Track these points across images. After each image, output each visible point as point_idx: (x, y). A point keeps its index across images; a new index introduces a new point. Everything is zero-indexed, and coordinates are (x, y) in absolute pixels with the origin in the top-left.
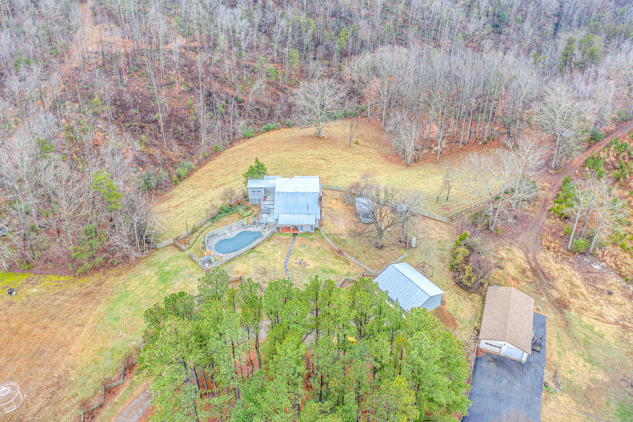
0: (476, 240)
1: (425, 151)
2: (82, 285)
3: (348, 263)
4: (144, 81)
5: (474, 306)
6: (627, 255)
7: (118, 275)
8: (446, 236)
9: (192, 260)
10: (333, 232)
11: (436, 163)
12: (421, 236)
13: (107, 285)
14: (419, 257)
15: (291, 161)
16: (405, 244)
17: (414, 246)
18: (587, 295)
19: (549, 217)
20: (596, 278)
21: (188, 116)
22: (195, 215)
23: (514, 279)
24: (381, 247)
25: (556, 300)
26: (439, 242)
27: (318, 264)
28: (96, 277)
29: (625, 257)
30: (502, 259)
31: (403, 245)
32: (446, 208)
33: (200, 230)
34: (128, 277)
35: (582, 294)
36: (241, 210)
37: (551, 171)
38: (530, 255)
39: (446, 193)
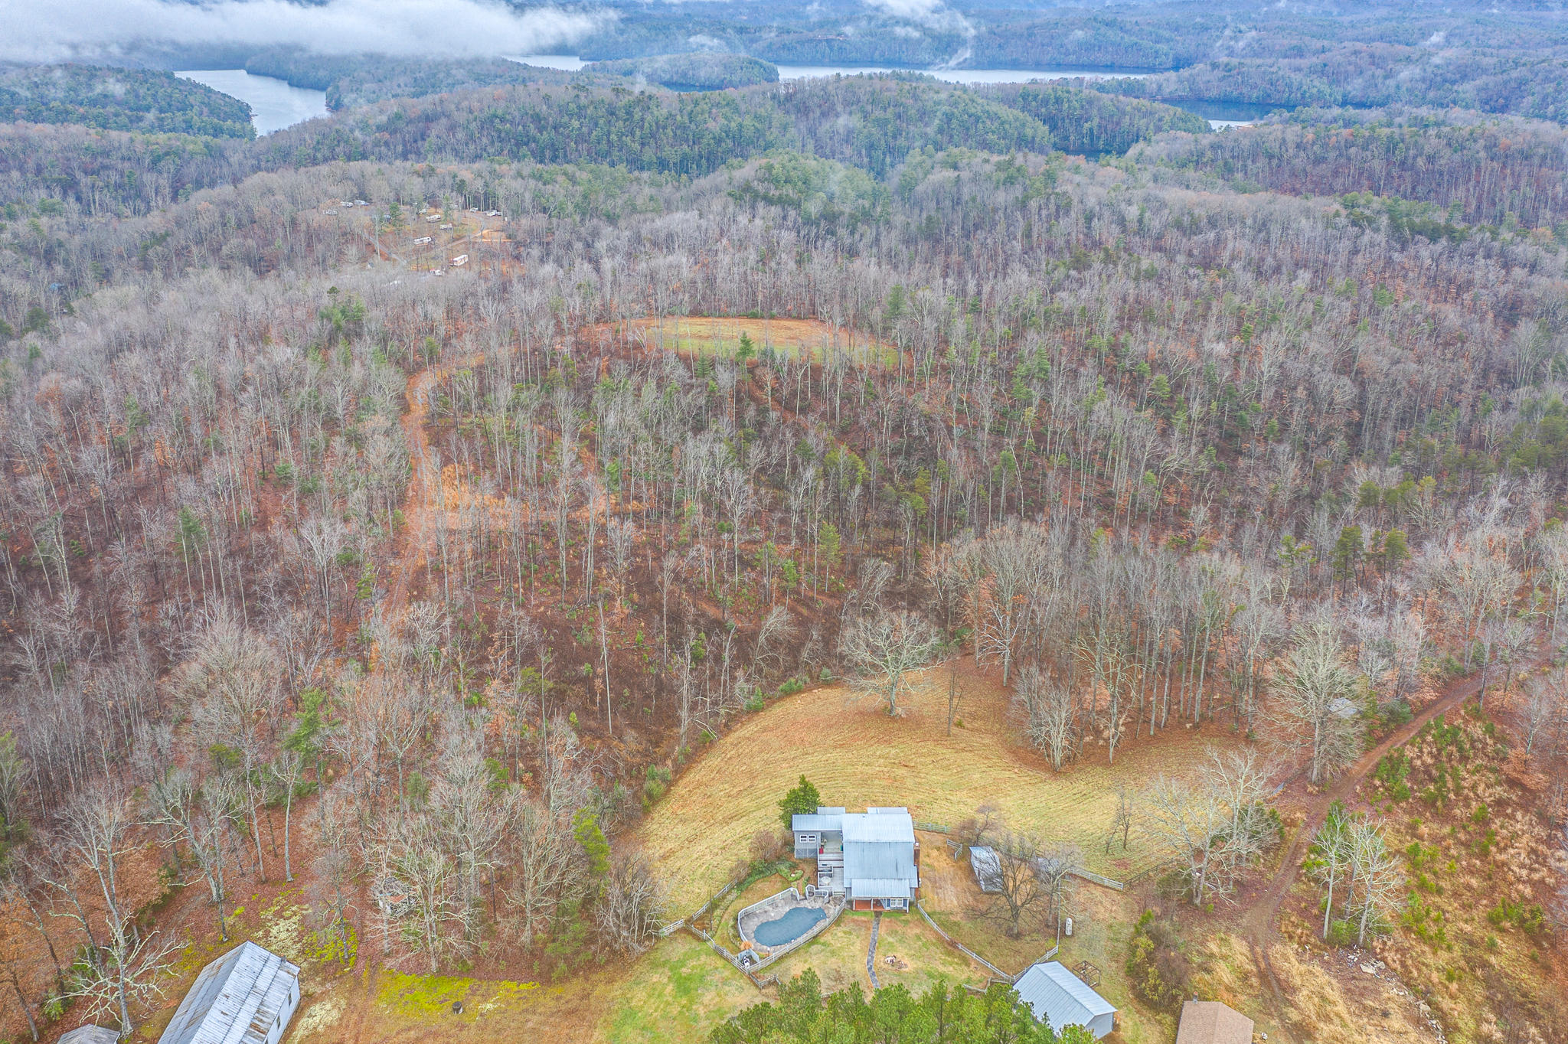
0: (1165, 925)
1: (1087, 739)
2: (558, 998)
3: (966, 962)
4: (553, 593)
5: (1163, 1033)
6: (1426, 948)
7: (610, 981)
8: (1122, 917)
9: (721, 956)
10: (938, 910)
11: (1107, 765)
12: (1079, 917)
13: (597, 998)
14: (1077, 953)
15: (850, 770)
16: (1054, 929)
17: (1069, 933)
18: (1346, 1016)
19: (1297, 880)
20: (1365, 988)
21: (638, 666)
22: (703, 876)
23: (1229, 989)
24: (1018, 936)
25: (1295, 1024)
26: (1111, 926)
27: (920, 964)
28: (576, 986)
29: (1423, 952)
30: (1212, 955)
31: (1052, 931)
32: (1122, 864)
33: (723, 904)
34: (626, 985)
35: (1338, 1015)
36: (784, 869)
37: (1310, 789)
38: (1258, 949)
39: (1122, 834)
